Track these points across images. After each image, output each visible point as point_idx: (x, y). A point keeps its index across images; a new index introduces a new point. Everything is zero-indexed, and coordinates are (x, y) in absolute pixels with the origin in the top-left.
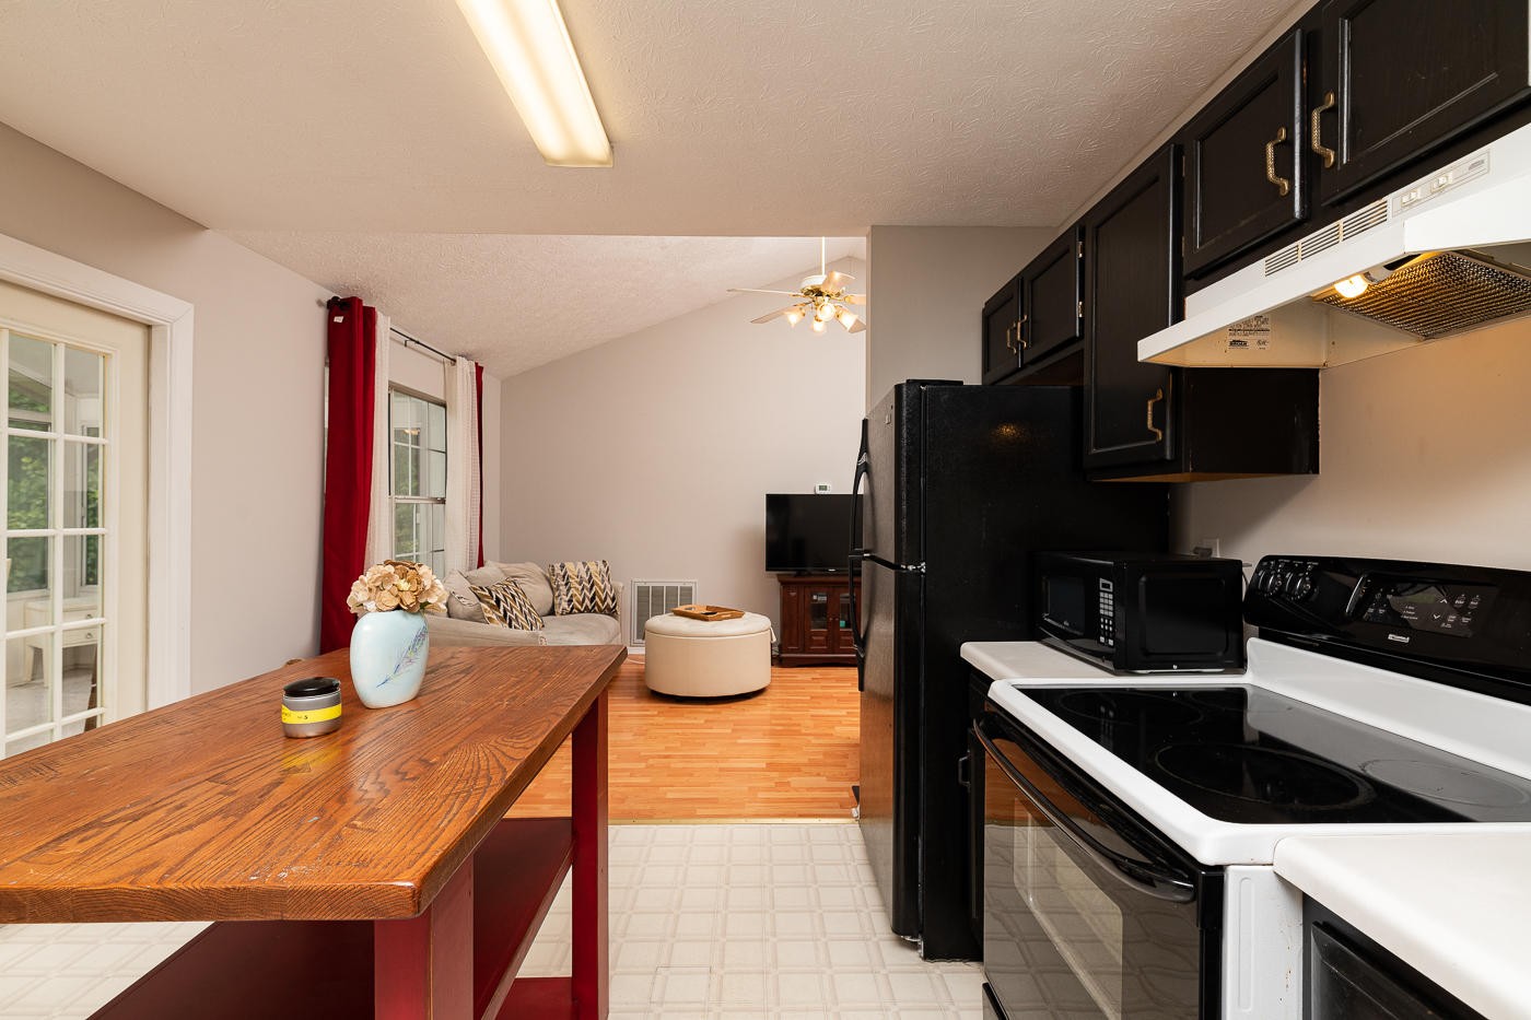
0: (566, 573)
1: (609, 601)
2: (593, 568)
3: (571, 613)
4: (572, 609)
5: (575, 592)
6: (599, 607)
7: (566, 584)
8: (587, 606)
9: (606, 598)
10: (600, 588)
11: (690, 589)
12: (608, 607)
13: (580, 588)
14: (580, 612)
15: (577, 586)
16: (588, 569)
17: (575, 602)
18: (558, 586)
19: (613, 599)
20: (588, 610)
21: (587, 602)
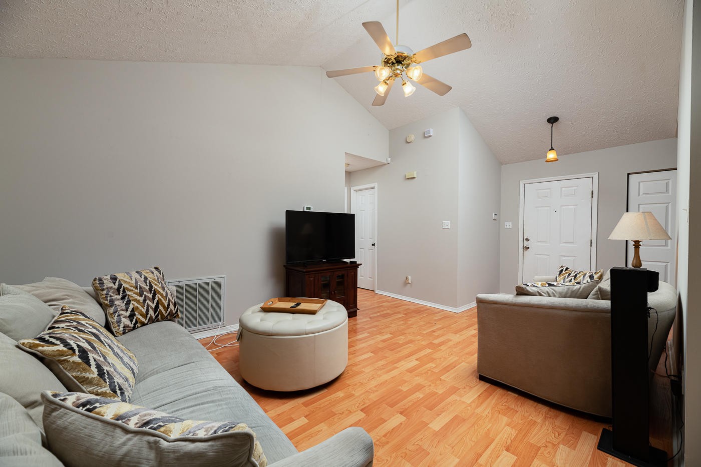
0: (120, 286)
1: (172, 306)
2: (150, 277)
3: (134, 328)
4: (135, 324)
5: (136, 305)
6: (162, 315)
7: (123, 298)
8: (151, 317)
9: (169, 305)
10: (162, 295)
11: (220, 283)
12: (171, 314)
13: (141, 299)
14: (143, 324)
15: (138, 298)
16: (146, 278)
17: (138, 315)
18: (112, 301)
19: (175, 305)
20: (152, 321)
21: (151, 312)
